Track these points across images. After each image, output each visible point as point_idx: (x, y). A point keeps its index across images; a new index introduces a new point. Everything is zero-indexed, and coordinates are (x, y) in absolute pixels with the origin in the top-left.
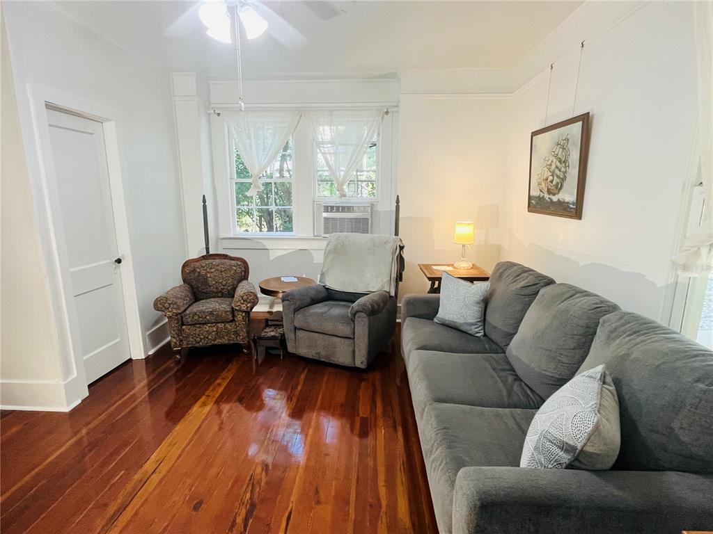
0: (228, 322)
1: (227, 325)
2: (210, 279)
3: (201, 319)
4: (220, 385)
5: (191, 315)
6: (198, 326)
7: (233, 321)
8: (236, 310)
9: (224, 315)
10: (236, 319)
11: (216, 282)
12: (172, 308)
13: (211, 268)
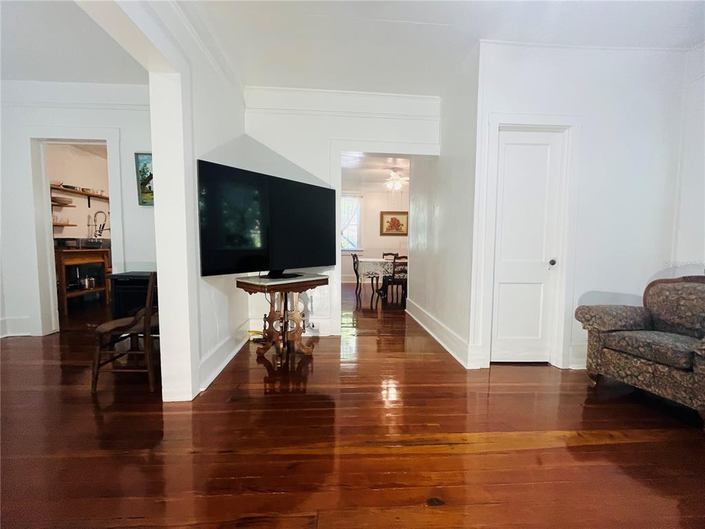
0: (678, 369)
1: (674, 373)
2: (683, 308)
3: (630, 348)
4: (611, 437)
5: (617, 339)
6: (625, 355)
7: (690, 370)
8: (698, 355)
9: (669, 353)
10: (694, 369)
11: (693, 315)
12: (593, 322)
13: (691, 294)
